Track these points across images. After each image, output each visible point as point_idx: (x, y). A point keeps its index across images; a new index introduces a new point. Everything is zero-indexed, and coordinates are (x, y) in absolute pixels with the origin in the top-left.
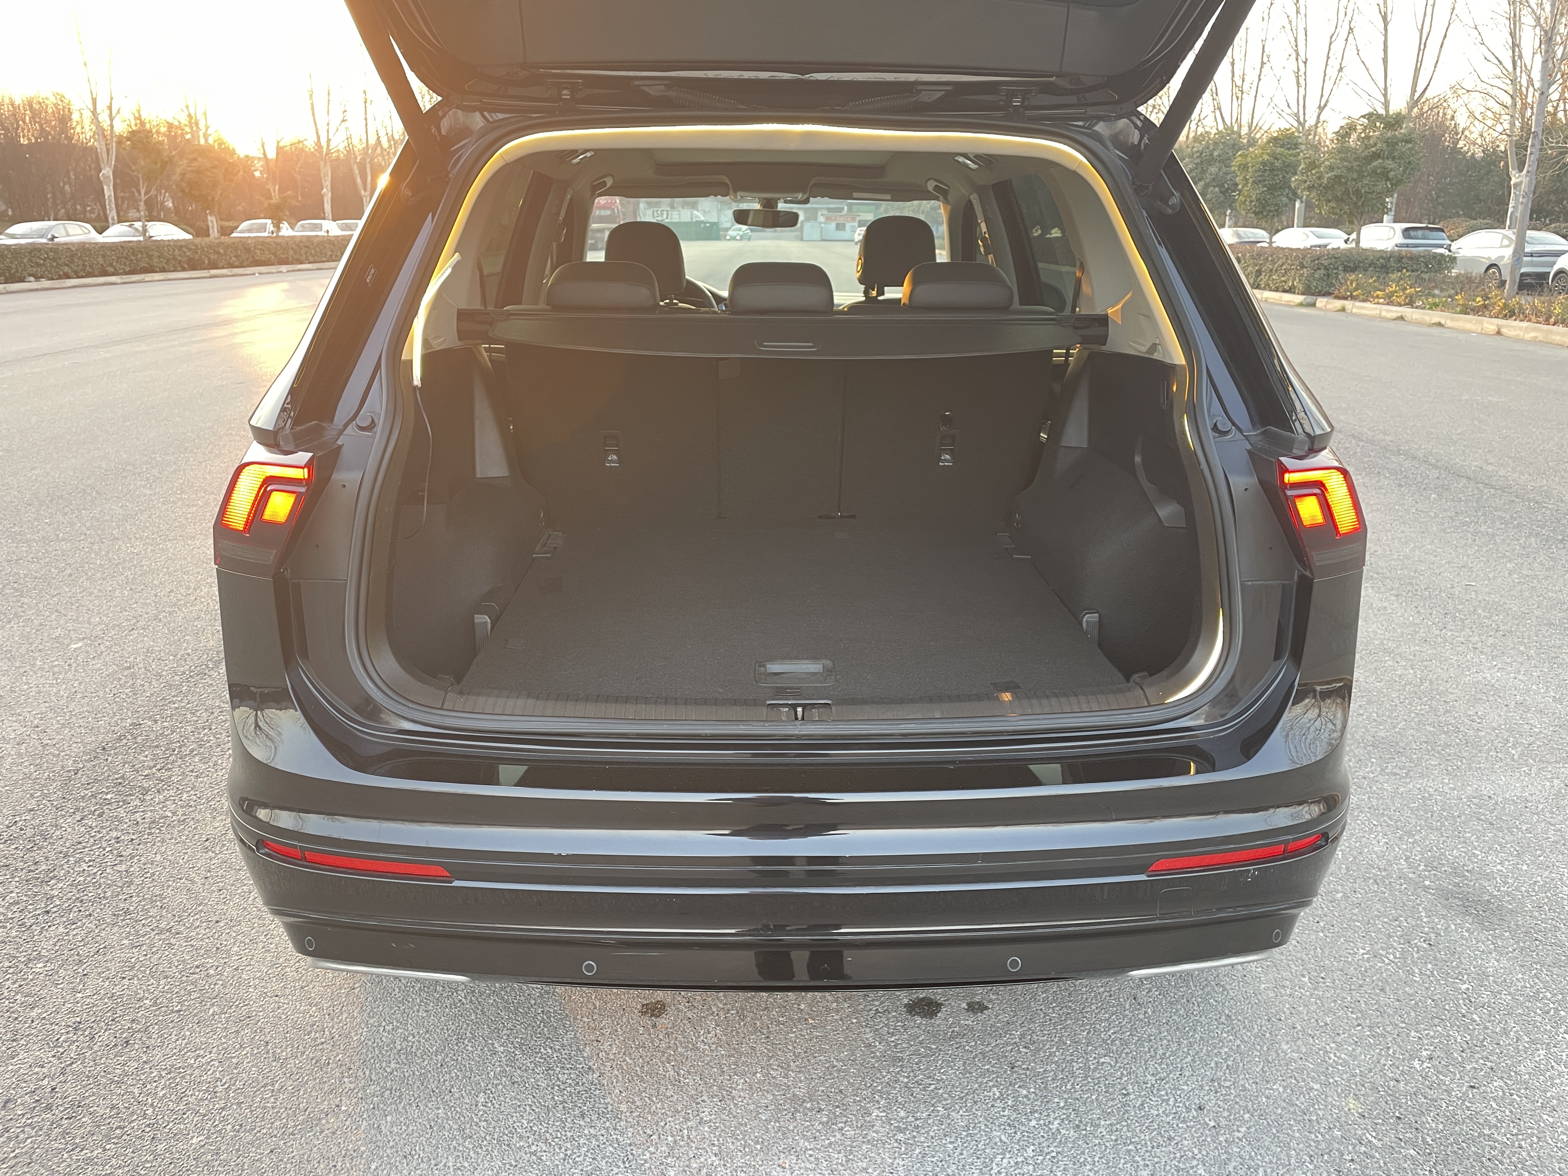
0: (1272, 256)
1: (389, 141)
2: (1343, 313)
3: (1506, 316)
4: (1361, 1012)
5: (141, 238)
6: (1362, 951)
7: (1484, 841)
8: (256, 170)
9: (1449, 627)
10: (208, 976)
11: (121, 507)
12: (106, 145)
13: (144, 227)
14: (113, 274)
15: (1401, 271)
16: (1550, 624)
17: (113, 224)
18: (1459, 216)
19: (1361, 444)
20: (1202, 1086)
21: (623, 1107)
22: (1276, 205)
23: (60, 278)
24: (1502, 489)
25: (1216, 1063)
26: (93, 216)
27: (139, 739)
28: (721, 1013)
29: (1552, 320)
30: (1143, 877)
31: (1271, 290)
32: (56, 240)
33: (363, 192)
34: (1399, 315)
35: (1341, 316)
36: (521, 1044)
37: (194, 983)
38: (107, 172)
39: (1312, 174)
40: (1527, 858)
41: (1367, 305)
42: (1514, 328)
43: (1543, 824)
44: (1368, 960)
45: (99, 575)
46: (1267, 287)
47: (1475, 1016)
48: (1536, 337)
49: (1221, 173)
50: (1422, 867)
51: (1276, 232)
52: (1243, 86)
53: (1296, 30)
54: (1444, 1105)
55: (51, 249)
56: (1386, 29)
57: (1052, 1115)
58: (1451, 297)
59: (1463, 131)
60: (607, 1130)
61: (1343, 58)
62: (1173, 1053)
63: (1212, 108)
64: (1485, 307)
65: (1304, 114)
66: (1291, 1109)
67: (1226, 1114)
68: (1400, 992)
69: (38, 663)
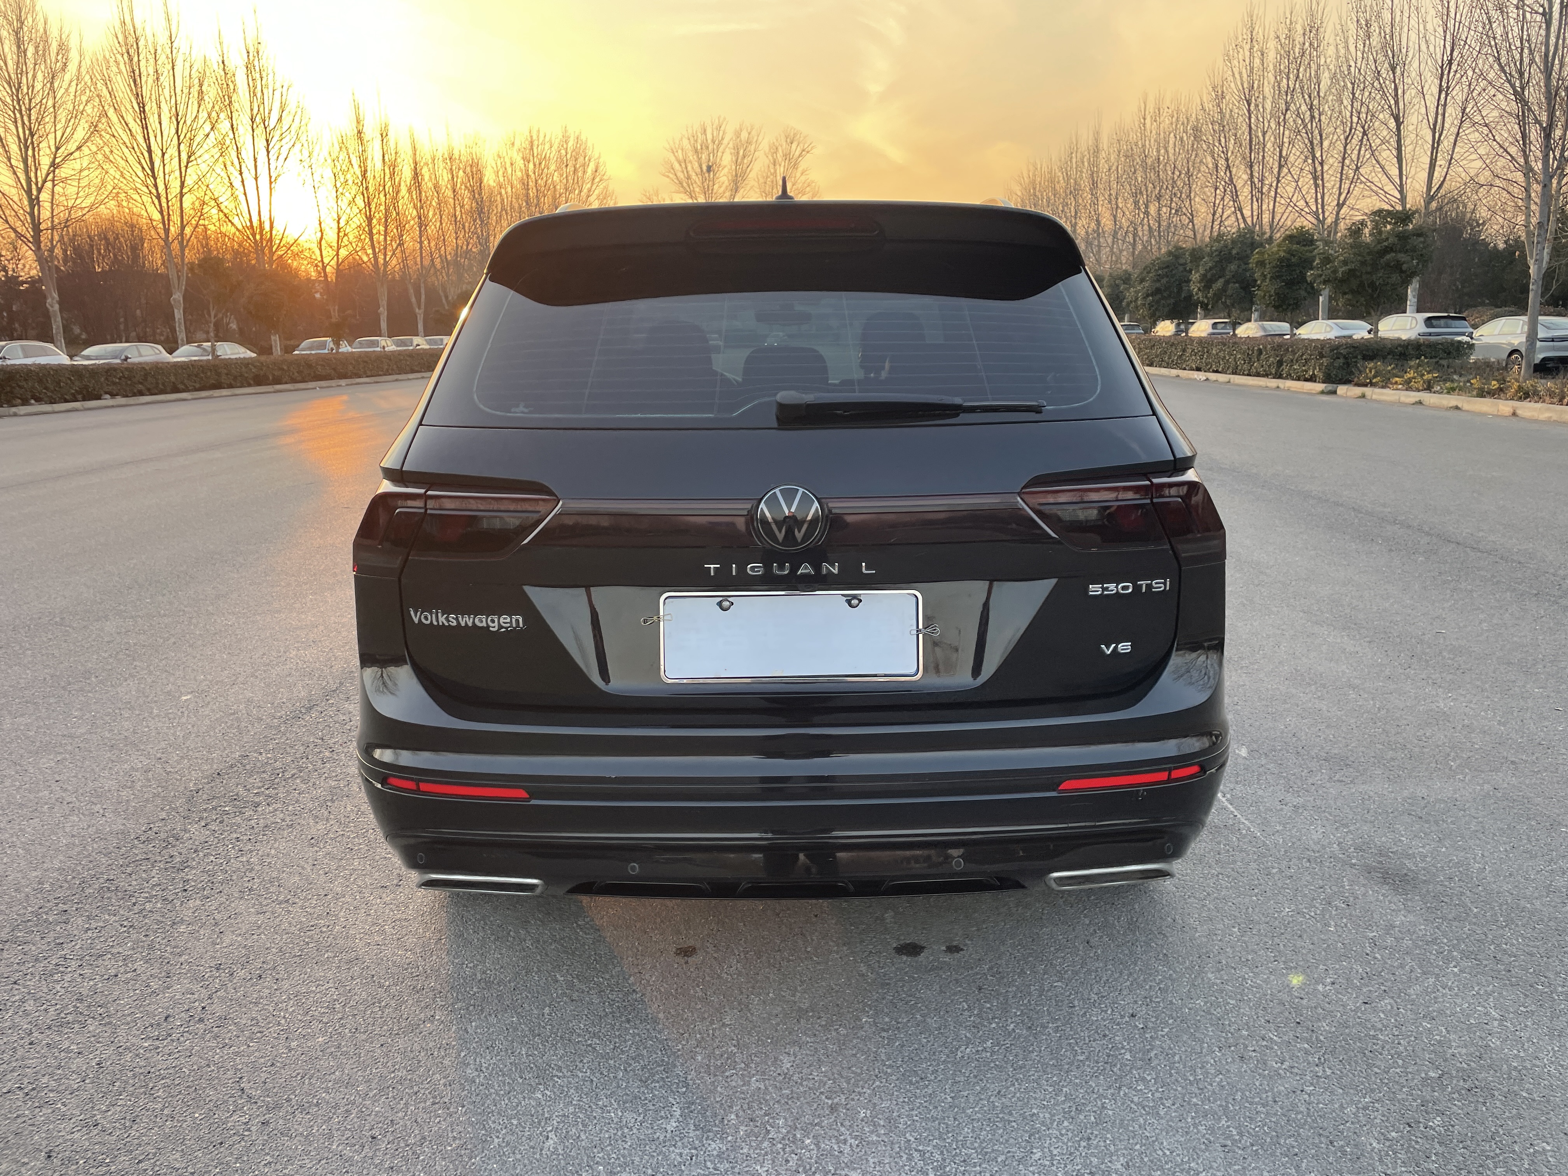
0: (1292, 347)
1: (442, 261)
2: (1363, 400)
3: (1521, 398)
4: (1279, 952)
5: (210, 357)
6: (1287, 910)
7: (1412, 831)
8: (316, 292)
9: (1413, 667)
10: (321, 932)
11: (213, 588)
12: (178, 272)
13: (213, 346)
14: (184, 392)
15: (1419, 358)
16: (1509, 663)
17: (183, 345)
18: (1485, 305)
19: (1360, 515)
20: (1136, 1002)
21: (661, 1015)
22: (1294, 299)
23: (134, 395)
24: (1489, 553)
25: (1151, 986)
26: (162, 338)
27: (248, 767)
28: (742, 954)
30: (1054, 794)
31: (1293, 380)
32: (129, 360)
33: (417, 310)
34: (1417, 399)
35: (1361, 402)
36: (577, 975)
37: (311, 937)
38: (177, 296)
39: (1327, 269)
40: (1447, 842)
41: (1387, 391)
42: (1529, 409)
43: (1467, 818)
44: (1292, 916)
45: (200, 643)
46: (1289, 377)
47: (1377, 955)
48: (1551, 417)
49: (1240, 270)
50: (1352, 849)
51: (1300, 324)
52: (1262, 187)
53: (1312, 133)
54: (1339, 1015)
55: (126, 369)
56: (1398, 129)
57: (1010, 1020)
58: (1469, 381)
59: (1484, 224)
60: (648, 1030)
61: (1358, 158)
62: (1115, 980)
63: (1233, 209)
64: (1501, 390)
65: (1323, 212)
66: (1209, 1017)
67: (1153, 1020)
68: (1315, 938)
69: (155, 711)
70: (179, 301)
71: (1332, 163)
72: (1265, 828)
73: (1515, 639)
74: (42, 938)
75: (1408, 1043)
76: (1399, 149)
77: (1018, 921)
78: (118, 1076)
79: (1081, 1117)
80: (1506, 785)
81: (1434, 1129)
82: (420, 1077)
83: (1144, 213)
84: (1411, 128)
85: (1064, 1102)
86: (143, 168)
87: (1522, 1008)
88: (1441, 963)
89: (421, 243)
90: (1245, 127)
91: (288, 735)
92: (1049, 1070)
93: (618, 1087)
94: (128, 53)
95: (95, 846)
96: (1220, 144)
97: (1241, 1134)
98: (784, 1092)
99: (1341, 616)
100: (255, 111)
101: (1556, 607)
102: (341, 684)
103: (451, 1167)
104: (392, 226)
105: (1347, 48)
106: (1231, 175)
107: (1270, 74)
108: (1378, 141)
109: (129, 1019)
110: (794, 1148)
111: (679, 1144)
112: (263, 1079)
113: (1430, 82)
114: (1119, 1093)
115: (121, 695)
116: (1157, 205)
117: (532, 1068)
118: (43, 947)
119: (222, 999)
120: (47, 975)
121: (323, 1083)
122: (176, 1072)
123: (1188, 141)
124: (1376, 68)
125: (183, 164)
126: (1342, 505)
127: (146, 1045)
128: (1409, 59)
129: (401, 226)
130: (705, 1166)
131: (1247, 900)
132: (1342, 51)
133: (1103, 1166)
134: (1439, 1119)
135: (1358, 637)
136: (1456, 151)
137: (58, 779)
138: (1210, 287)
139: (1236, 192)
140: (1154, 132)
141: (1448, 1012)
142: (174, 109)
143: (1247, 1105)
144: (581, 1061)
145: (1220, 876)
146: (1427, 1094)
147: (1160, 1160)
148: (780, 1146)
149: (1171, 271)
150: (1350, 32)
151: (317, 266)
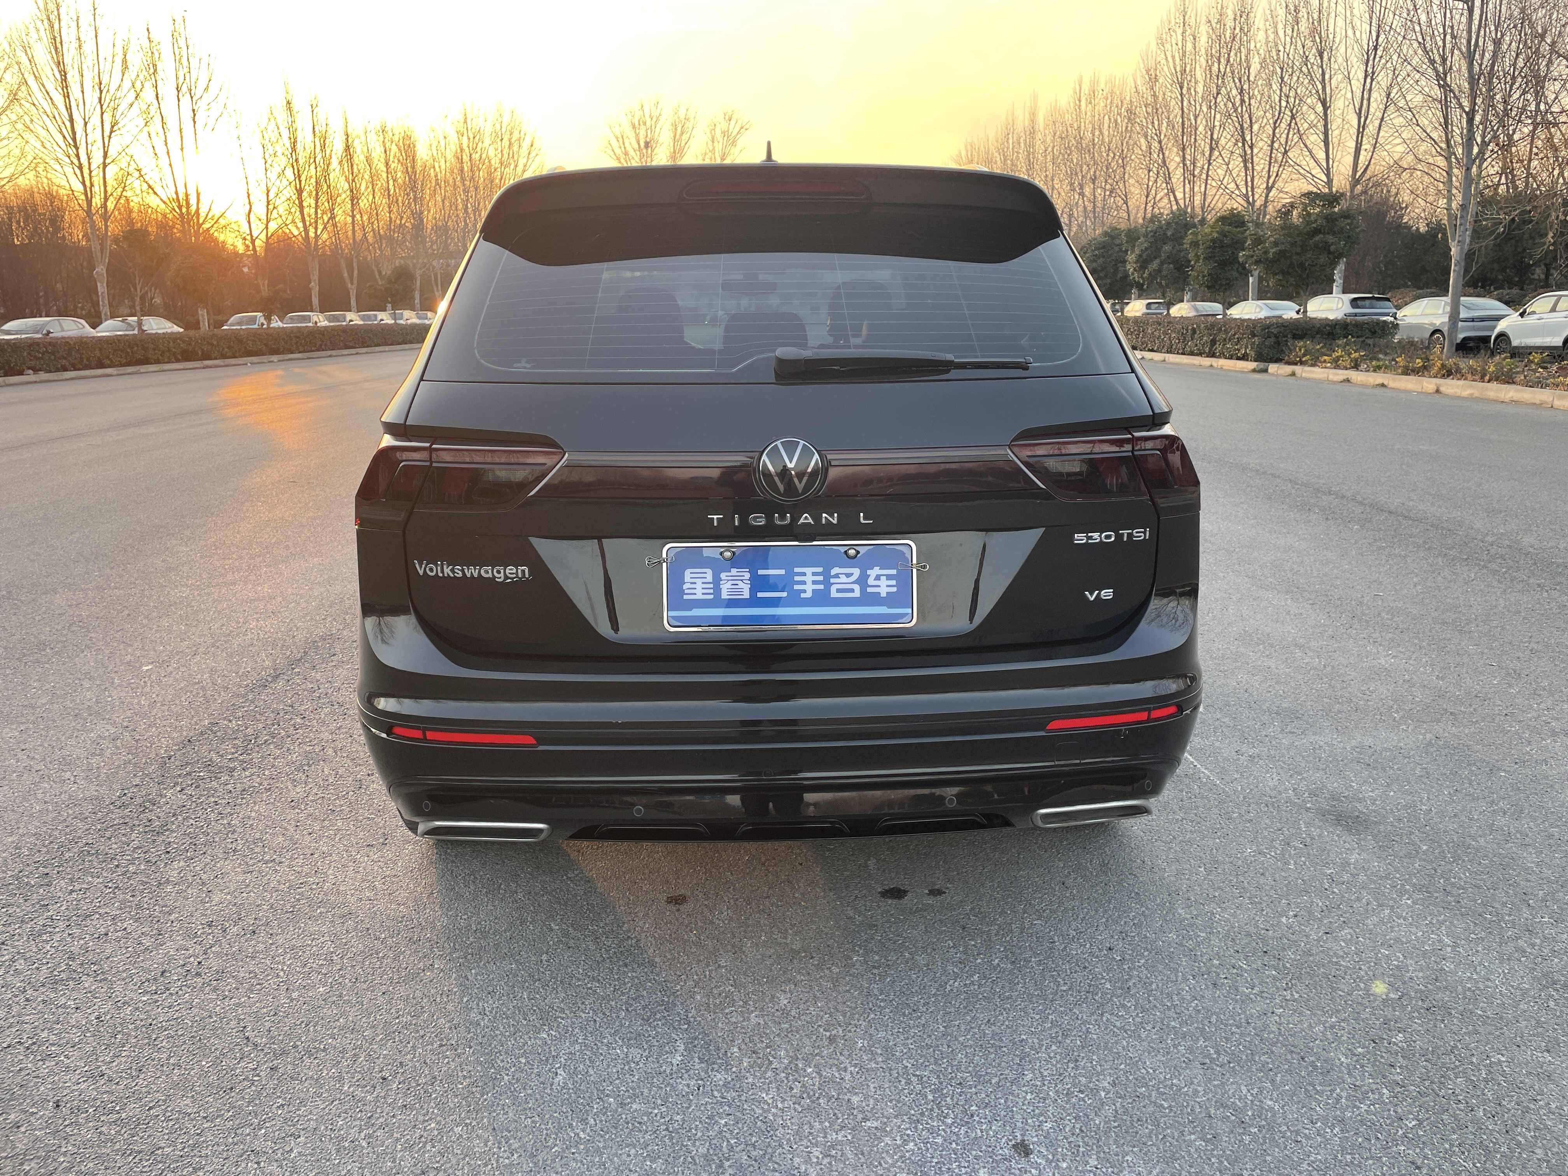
0: (1224, 326)
2: (1293, 377)
3: (1444, 375)
4: (1244, 888)
5: (136, 332)
6: (1249, 850)
7: (1361, 777)
8: (244, 266)
9: (1354, 627)
10: (311, 889)
11: (163, 561)
12: (101, 244)
13: (139, 321)
14: (110, 367)
15: (1347, 337)
16: (1444, 623)
17: (106, 320)
18: (1408, 287)
19: (1297, 487)
20: (1112, 937)
21: (657, 959)
22: (1226, 279)
23: (58, 370)
24: (1420, 521)
25: (1125, 922)
26: (84, 312)
27: (219, 734)
28: (732, 901)
29: (1487, 378)
30: (1042, 733)
31: (1226, 358)
32: (51, 335)
33: (350, 285)
34: (1345, 377)
35: (1291, 380)
36: (571, 924)
37: (301, 894)
38: (101, 269)
39: (1258, 249)
40: (1395, 787)
41: (1316, 369)
42: (1453, 387)
43: (1412, 765)
44: (1254, 856)
45: (155, 614)
46: (1222, 356)
47: (1335, 890)
48: (1473, 394)
49: (1175, 250)
50: (1306, 795)
51: (1231, 305)
52: (1194, 170)
53: (1242, 117)
54: (1303, 944)
55: (50, 343)
56: (1325, 114)
57: (994, 956)
58: (1394, 360)
59: (1407, 207)
60: (646, 973)
61: (1287, 142)
62: (1091, 917)
63: (1166, 191)
64: (1425, 367)
65: (1253, 195)
66: (1182, 948)
67: (1130, 952)
68: (1277, 875)
69: (116, 681)
70: (103, 274)
71: (1262, 146)
72: (1224, 777)
73: (1448, 600)
74: (26, 901)
75: (1369, 968)
76: (1326, 134)
77: (996, 865)
78: (119, 1029)
79: (1068, 1041)
80: (1447, 734)
81: (1397, 1045)
82: (425, 1022)
83: (1079, 194)
84: (1338, 112)
85: (1050, 1029)
86: (64, 137)
87: (1472, 936)
88: (1395, 896)
89: (353, 216)
90: (1178, 111)
91: (256, 703)
92: (1034, 999)
93: (621, 1025)
94: (49, 19)
95: (70, 812)
96: (1153, 126)
97: (1218, 1053)
98: (783, 1026)
99: (1283, 581)
100: (181, 81)
101: (1485, 571)
102: (306, 653)
103: (464, 1103)
104: (323, 199)
105: (1276, 33)
106: (1164, 157)
107: (1202, 59)
108: (1306, 126)
109: (125, 975)
110: (797, 1076)
111: (686, 1076)
112: (267, 1028)
113: (1356, 67)
114: (1102, 1019)
115: (79, 666)
116: (1092, 186)
117: (535, 1011)
118: (28, 909)
119: (218, 955)
120: (35, 936)
121: (328, 1030)
122: (179, 1024)
123: (1123, 123)
124: (1304, 53)
125: (107, 134)
126: (1279, 477)
127: (145, 999)
128: (1336, 45)
129: (332, 199)
130: (713, 1095)
131: (1211, 842)
132: (1272, 37)
133: (1091, 1085)
134: (1401, 1035)
135: (1301, 600)
136: (1381, 135)
137: (24, 748)
138: (1146, 268)
139: (1169, 174)
140: (1089, 114)
141: (1404, 940)
142: (97, 77)
143: (1222, 1026)
144: (583, 1003)
145: (1185, 821)
146: (1388, 1012)
147: (1144, 1078)
148: (783, 1075)
149: (1107, 252)
150: (1279, 17)
151: (245, 239)
